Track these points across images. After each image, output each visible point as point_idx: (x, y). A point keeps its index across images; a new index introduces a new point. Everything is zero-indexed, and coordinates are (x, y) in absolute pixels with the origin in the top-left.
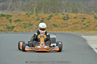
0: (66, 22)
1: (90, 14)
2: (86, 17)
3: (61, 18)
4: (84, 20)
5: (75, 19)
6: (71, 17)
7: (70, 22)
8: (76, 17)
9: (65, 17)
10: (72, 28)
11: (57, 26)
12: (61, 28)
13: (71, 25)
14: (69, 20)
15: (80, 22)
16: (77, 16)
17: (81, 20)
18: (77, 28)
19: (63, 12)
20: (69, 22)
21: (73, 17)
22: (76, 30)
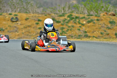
0: (15, 25)
1: (46, 14)
2: (41, 19)
3: (8, 19)
4: (39, 22)
5: (27, 21)
6: (21, 17)
7: (21, 25)
8: (28, 19)
9: (13, 18)
10: (23, 33)
11: (3, 31)
12: (8, 33)
13: (22, 29)
14: (19, 23)
15: (34, 25)
16: (29, 16)
17: (34, 23)
18: (31, 33)
19: (9, 11)
20: (19, 25)
21: (24, 18)
22: (29, 36)
